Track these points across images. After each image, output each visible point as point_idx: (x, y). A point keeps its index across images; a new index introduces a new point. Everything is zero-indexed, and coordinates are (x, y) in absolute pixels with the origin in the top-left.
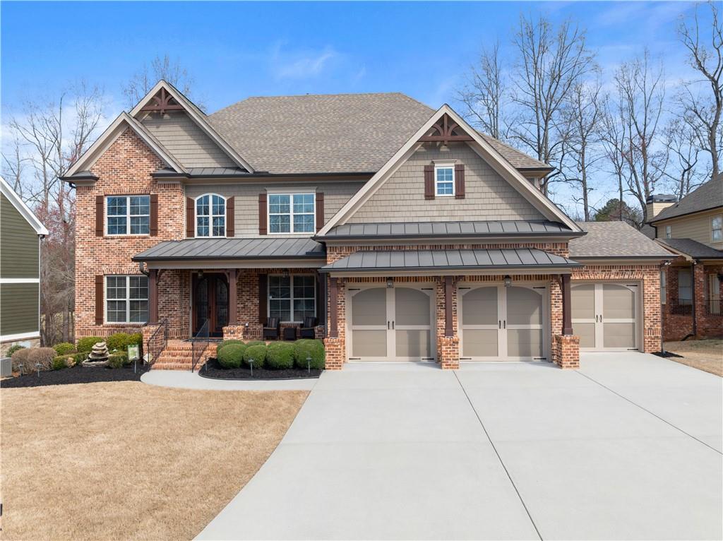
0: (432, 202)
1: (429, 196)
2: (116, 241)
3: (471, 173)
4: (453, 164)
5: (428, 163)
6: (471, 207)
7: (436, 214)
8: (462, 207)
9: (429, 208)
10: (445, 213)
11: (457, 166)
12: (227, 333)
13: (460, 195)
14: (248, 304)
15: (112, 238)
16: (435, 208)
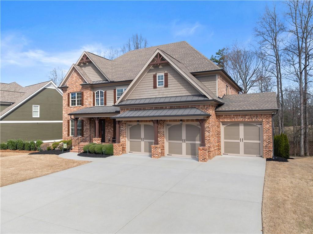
0: (156, 89)
1: (155, 87)
2: (73, 108)
3: (171, 76)
4: (164, 73)
5: (154, 73)
6: (171, 91)
7: (157, 94)
8: (167, 91)
9: (155, 92)
10: (161, 94)
11: (165, 74)
12: (94, 140)
13: (166, 86)
14: (110, 130)
15: (72, 107)
16: (157, 92)
